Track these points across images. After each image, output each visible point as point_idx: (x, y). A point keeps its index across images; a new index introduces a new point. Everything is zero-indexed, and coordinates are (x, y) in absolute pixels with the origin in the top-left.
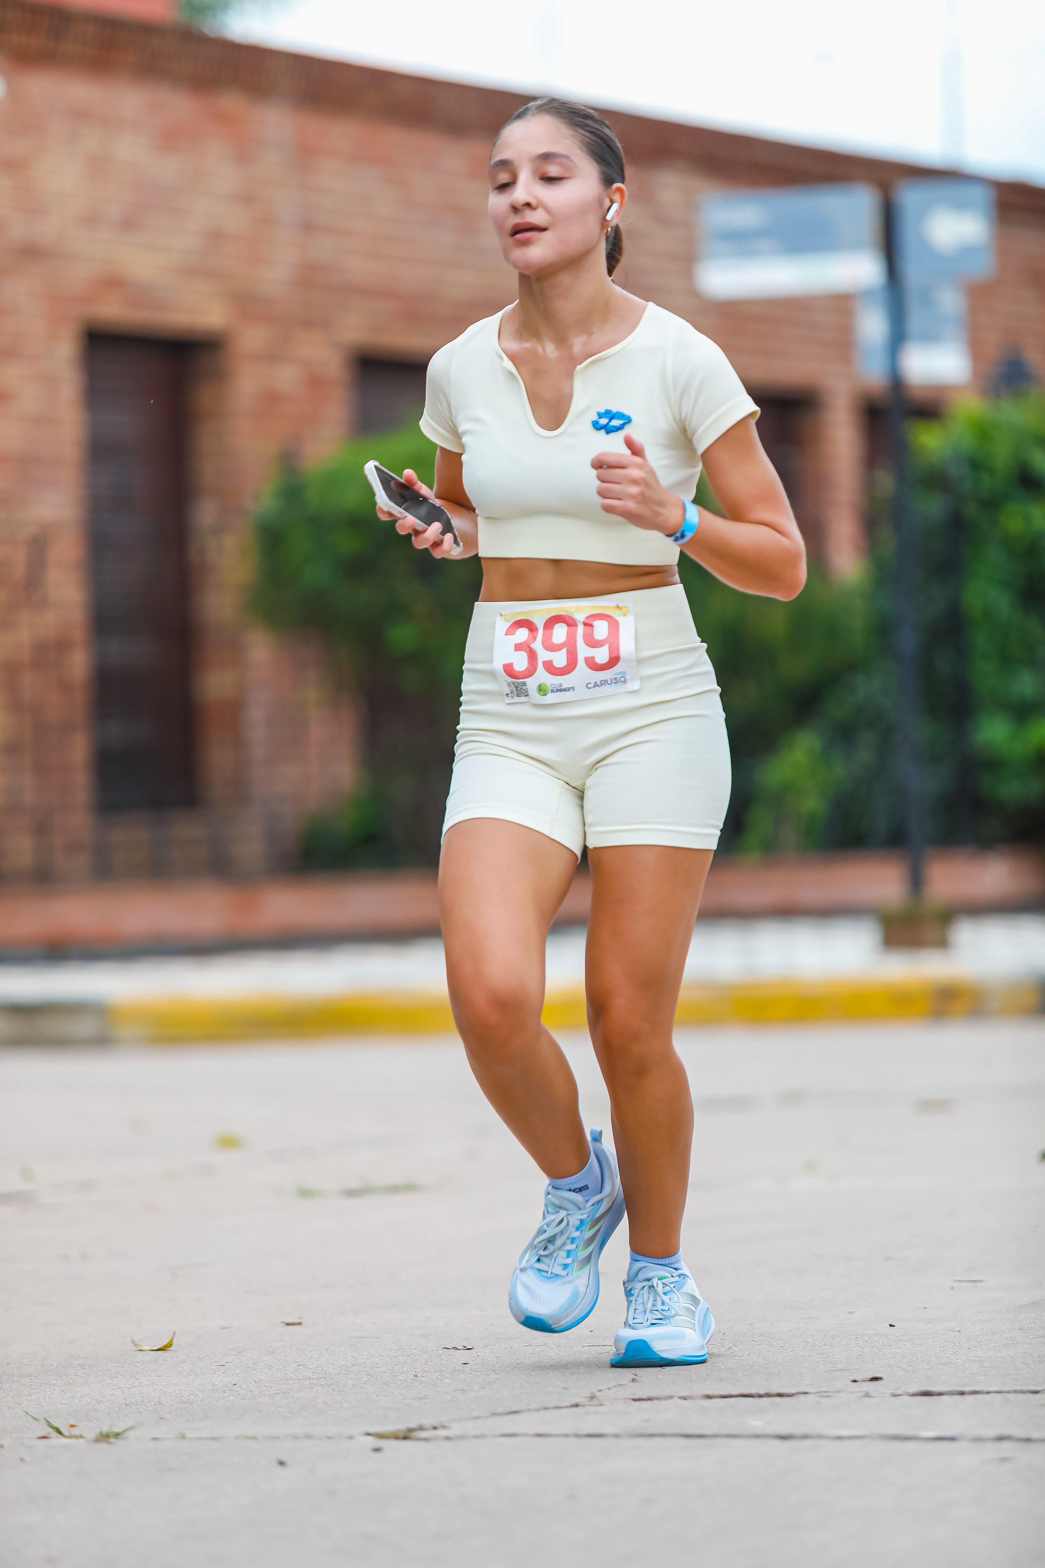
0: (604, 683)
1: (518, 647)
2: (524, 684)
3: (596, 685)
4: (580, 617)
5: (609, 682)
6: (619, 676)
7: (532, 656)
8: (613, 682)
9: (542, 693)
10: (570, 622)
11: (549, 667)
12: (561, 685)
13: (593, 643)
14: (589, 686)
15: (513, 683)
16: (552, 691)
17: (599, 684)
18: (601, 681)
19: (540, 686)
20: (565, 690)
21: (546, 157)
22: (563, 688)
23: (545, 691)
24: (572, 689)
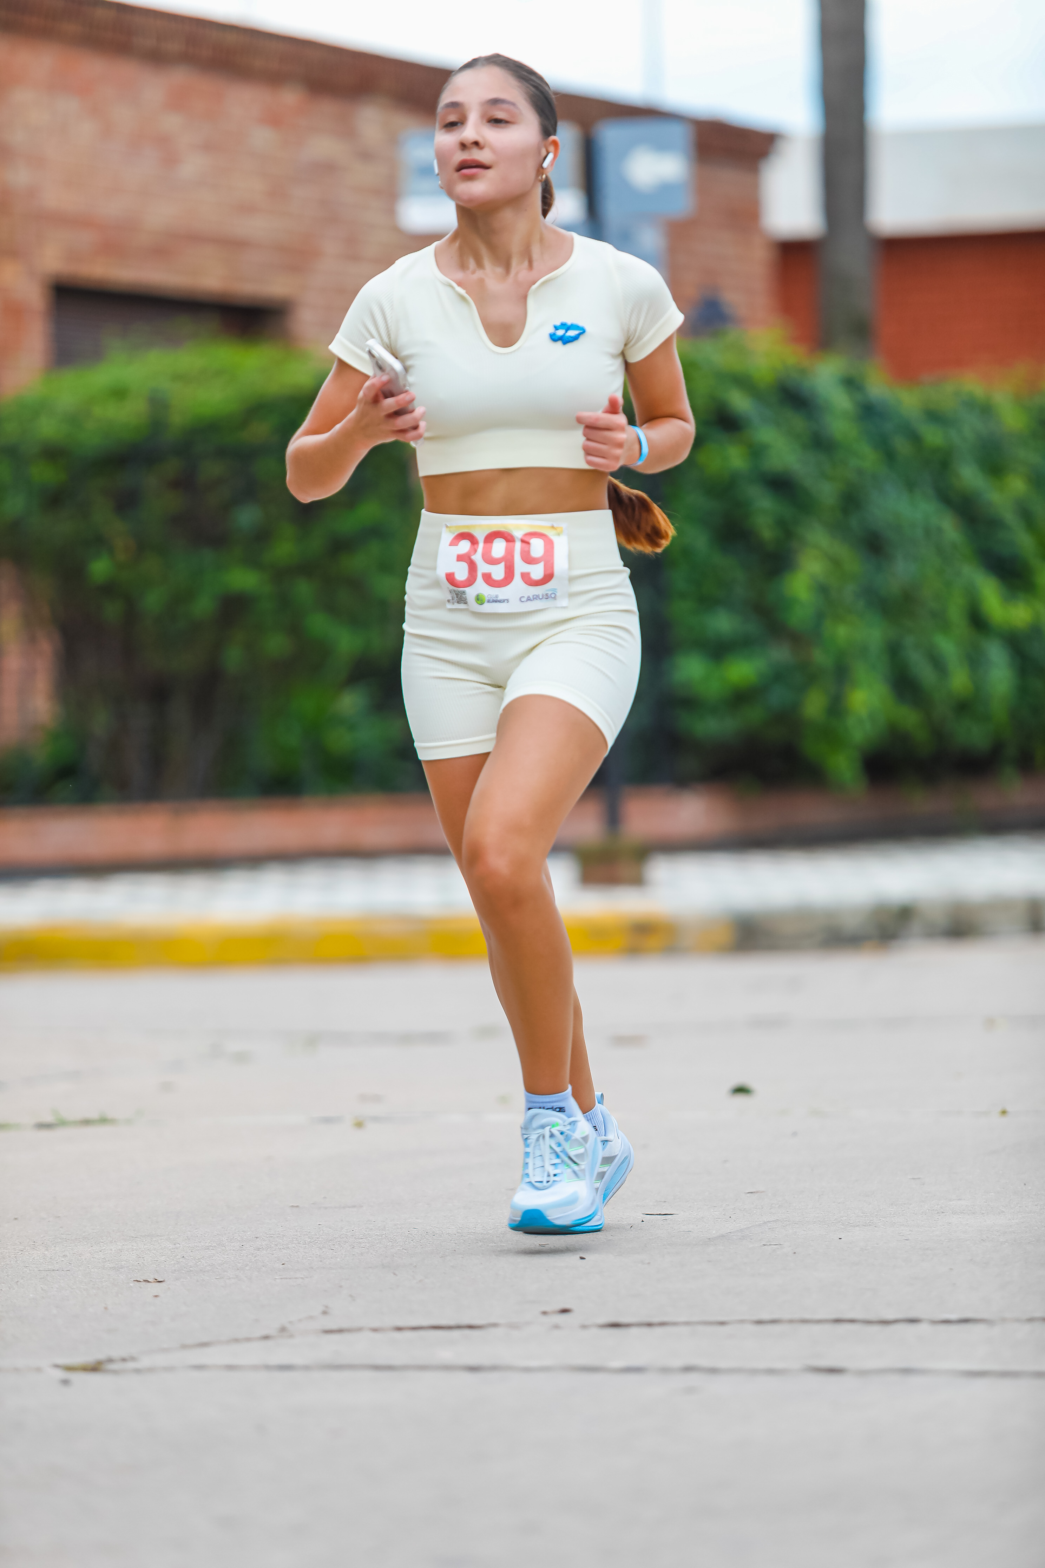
0: (536, 597)
1: (460, 558)
2: (464, 592)
3: (529, 599)
4: (518, 534)
5: (541, 597)
6: (550, 593)
7: (472, 567)
8: (544, 597)
9: (479, 602)
10: (508, 538)
11: (488, 579)
12: (497, 596)
13: (528, 559)
14: (522, 600)
15: (454, 591)
16: (489, 601)
17: (531, 598)
18: (533, 596)
19: (478, 596)
20: (500, 601)
21: (495, 102)
22: (498, 599)
23: (482, 600)
24: (506, 601)
